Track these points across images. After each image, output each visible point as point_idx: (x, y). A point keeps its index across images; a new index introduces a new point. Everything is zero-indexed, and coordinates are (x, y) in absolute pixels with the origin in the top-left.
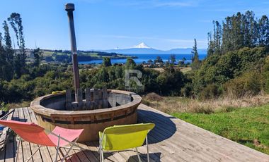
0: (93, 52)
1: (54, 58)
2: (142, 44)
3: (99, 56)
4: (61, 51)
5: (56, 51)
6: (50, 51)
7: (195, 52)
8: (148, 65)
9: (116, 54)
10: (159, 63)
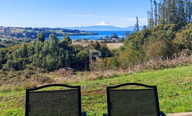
0: (59, 29)
1: (24, 34)
3: (63, 33)
4: (30, 29)
5: (26, 28)
6: (21, 28)
7: (137, 29)
8: (103, 41)
9: (79, 31)
10: (115, 39)
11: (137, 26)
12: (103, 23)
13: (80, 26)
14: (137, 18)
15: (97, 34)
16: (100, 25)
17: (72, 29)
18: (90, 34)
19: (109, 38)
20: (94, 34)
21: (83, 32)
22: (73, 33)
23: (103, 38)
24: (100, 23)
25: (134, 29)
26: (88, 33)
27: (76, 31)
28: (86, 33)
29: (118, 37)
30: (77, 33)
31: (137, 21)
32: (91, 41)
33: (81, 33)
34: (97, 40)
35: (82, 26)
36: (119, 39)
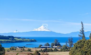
7: (82, 35)
9: (13, 37)
10: (56, 47)
12: (42, 28)
13: (15, 32)
14: (82, 23)
15: (35, 41)
16: (39, 30)
18: (26, 41)
19: (49, 45)
20: (32, 41)
21: (19, 38)
22: (6, 40)
23: (42, 46)
24: (39, 28)
25: (79, 35)
26: (24, 40)
27: (10, 37)
28: (22, 40)
29: (60, 45)
30: (11, 40)
31: (83, 26)
32: (29, 49)
33: (16, 40)
34: (35, 48)
35: (17, 32)
36: (62, 46)
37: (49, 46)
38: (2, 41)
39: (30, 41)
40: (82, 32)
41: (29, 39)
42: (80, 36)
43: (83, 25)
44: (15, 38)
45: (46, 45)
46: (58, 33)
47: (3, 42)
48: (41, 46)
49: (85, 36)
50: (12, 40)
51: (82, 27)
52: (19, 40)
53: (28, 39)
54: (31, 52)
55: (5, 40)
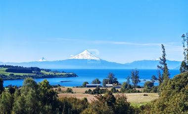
2: (85, 52)
3: (8, 74)
7: (163, 66)
8: (92, 89)
9: (38, 70)
10: (112, 85)
11: (164, 61)
13: (41, 60)
14: (163, 47)
15: (75, 76)
17: (24, 66)
18: (60, 76)
19: (99, 83)
20: (69, 76)
21: (48, 71)
22: (27, 74)
23: (88, 83)
24: (80, 55)
25: (158, 66)
26: (57, 74)
27: (33, 69)
28: (53, 74)
29: (117, 82)
30: (35, 74)
31: (164, 52)
32: (68, 89)
33: (43, 74)
34: (77, 87)
35: (44, 60)
36: (120, 84)
37: (99, 85)
38: (20, 76)
39: (67, 76)
40: (163, 62)
41: (65, 73)
42: (161, 68)
43: (164, 49)
44: (41, 71)
45: (94, 82)
46: (112, 62)
47: (22, 77)
48: (87, 85)
49: (168, 68)
50: (37, 74)
51: (162, 53)
52: (48, 73)
53: (63, 72)
54: (73, 93)
55: (25, 74)
